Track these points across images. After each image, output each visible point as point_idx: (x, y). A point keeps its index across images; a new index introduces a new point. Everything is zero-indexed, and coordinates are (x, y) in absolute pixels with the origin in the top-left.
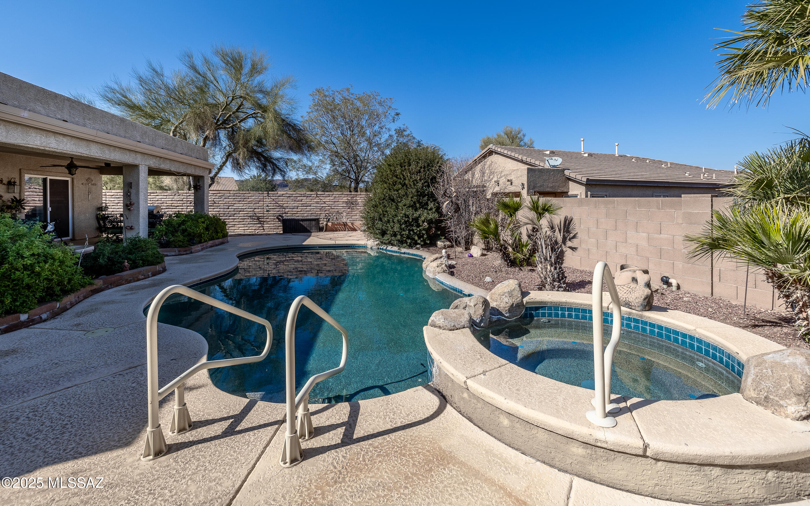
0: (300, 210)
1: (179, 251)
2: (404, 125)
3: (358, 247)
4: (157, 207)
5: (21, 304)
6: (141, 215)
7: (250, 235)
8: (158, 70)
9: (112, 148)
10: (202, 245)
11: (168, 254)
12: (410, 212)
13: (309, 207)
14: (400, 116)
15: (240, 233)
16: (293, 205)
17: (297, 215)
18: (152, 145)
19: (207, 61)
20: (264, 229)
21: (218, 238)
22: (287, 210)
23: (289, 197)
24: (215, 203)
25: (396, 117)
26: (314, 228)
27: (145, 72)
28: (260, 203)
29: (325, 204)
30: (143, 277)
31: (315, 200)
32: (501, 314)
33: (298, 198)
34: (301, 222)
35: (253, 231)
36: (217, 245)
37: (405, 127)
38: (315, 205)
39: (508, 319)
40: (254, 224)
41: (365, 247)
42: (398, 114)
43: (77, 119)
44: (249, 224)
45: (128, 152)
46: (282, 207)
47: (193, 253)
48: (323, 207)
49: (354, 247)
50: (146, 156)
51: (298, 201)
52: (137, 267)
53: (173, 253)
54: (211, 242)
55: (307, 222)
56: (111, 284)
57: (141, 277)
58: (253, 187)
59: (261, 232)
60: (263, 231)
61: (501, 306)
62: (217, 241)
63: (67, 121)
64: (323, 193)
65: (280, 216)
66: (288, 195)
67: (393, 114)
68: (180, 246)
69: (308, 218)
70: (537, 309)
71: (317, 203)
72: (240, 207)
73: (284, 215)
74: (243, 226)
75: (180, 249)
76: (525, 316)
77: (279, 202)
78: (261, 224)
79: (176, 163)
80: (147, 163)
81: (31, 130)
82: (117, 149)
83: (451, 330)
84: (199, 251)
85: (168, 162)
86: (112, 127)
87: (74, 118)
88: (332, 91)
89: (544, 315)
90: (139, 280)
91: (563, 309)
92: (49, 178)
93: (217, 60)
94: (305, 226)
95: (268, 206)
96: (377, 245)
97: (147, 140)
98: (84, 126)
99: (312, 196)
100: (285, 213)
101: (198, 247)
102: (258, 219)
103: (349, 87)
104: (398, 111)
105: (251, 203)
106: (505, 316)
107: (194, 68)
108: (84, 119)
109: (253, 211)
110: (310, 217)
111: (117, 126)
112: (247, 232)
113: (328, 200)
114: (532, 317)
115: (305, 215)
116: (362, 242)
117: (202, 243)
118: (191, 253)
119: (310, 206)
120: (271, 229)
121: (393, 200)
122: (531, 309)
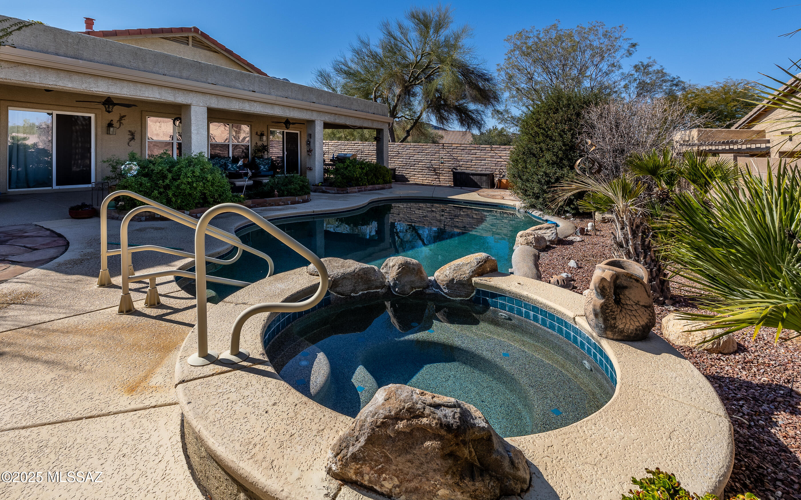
0: (474, 164)
1: (338, 190)
2: (650, 58)
3: (507, 207)
4: (353, 155)
5: (186, 205)
6: (316, 159)
7: (426, 185)
8: (366, 41)
9: (291, 108)
10: (359, 187)
11: (330, 191)
12: (551, 170)
13: (484, 162)
14: (637, 47)
15: (417, 182)
16: (467, 158)
17: (471, 169)
18: (327, 105)
19: (400, 27)
20: (439, 181)
21: (379, 184)
22: (461, 163)
23: (463, 149)
24: (399, 154)
25: (631, 49)
26: (484, 184)
27: (357, 45)
28: (436, 154)
29: (501, 158)
30: (283, 203)
31: (490, 154)
32: (438, 287)
33: (472, 151)
34: (472, 177)
35: (430, 181)
36: (376, 190)
37: (651, 60)
38: (490, 159)
39: (448, 297)
40: (431, 175)
41: (513, 208)
42: (634, 45)
43: (264, 90)
44: (426, 175)
45: (305, 111)
46: (456, 160)
47: (349, 193)
48: (498, 162)
49: (502, 206)
50: (321, 113)
51: (472, 154)
52: (283, 196)
53: (333, 192)
54: (371, 186)
55: (478, 177)
56: (258, 205)
57: (281, 203)
58: (486, 141)
59: (436, 183)
60: (438, 182)
61: (440, 278)
62: (377, 186)
63: (255, 92)
64: (498, 146)
65: (454, 168)
66: (462, 148)
67: (626, 46)
68: (339, 187)
69: (482, 172)
70: (494, 296)
71: (492, 157)
72: (419, 158)
73: (458, 168)
74: (421, 176)
75: (338, 188)
76: (476, 301)
77: (454, 155)
78: (437, 175)
79: (351, 118)
80: (323, 119)
81: (233, 99)
82: (296, 109)
83: (311, 274)
84: (356, 192)
85: (343, 117)
86: (292, 92)
87: (262, 89)
88: (537, 31)
89: (503, 307)
90: (279, 205)
91: (526, 306)
92: (285, 131)
93: (409, 24)
94: (476, 181)
95: (442, 158)
96: (525, 207)
97: (322, 101)
98: (270, 94)
99: (487, 149)
100: (459, 166)
101: (356, 189)
102: (435, 170)
103: (556, 22)
104: (633, 41)
105: (428, 155)
106: (443, 292)
107: (390, 34)
108: (270, 89)
109: (430, 162)
110: (483, 172)
111: (296, 92)
112: (426, 182)
113: (504, 155)
114: (487, 306)
115: (480, 169)
116: (511, 203)
117: (360, 186)
118: (347, 193)
119: (485, 160)
120: (446, 181)
121: (534, 155)
122: (486, 293)
